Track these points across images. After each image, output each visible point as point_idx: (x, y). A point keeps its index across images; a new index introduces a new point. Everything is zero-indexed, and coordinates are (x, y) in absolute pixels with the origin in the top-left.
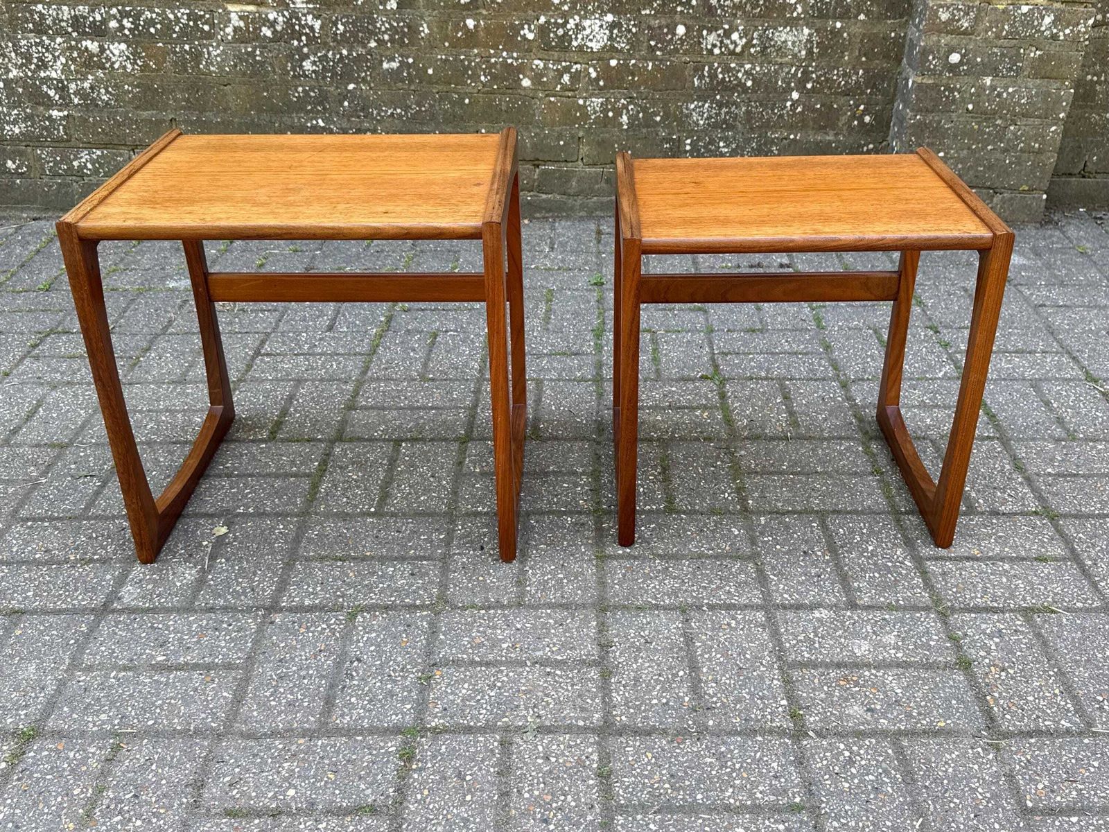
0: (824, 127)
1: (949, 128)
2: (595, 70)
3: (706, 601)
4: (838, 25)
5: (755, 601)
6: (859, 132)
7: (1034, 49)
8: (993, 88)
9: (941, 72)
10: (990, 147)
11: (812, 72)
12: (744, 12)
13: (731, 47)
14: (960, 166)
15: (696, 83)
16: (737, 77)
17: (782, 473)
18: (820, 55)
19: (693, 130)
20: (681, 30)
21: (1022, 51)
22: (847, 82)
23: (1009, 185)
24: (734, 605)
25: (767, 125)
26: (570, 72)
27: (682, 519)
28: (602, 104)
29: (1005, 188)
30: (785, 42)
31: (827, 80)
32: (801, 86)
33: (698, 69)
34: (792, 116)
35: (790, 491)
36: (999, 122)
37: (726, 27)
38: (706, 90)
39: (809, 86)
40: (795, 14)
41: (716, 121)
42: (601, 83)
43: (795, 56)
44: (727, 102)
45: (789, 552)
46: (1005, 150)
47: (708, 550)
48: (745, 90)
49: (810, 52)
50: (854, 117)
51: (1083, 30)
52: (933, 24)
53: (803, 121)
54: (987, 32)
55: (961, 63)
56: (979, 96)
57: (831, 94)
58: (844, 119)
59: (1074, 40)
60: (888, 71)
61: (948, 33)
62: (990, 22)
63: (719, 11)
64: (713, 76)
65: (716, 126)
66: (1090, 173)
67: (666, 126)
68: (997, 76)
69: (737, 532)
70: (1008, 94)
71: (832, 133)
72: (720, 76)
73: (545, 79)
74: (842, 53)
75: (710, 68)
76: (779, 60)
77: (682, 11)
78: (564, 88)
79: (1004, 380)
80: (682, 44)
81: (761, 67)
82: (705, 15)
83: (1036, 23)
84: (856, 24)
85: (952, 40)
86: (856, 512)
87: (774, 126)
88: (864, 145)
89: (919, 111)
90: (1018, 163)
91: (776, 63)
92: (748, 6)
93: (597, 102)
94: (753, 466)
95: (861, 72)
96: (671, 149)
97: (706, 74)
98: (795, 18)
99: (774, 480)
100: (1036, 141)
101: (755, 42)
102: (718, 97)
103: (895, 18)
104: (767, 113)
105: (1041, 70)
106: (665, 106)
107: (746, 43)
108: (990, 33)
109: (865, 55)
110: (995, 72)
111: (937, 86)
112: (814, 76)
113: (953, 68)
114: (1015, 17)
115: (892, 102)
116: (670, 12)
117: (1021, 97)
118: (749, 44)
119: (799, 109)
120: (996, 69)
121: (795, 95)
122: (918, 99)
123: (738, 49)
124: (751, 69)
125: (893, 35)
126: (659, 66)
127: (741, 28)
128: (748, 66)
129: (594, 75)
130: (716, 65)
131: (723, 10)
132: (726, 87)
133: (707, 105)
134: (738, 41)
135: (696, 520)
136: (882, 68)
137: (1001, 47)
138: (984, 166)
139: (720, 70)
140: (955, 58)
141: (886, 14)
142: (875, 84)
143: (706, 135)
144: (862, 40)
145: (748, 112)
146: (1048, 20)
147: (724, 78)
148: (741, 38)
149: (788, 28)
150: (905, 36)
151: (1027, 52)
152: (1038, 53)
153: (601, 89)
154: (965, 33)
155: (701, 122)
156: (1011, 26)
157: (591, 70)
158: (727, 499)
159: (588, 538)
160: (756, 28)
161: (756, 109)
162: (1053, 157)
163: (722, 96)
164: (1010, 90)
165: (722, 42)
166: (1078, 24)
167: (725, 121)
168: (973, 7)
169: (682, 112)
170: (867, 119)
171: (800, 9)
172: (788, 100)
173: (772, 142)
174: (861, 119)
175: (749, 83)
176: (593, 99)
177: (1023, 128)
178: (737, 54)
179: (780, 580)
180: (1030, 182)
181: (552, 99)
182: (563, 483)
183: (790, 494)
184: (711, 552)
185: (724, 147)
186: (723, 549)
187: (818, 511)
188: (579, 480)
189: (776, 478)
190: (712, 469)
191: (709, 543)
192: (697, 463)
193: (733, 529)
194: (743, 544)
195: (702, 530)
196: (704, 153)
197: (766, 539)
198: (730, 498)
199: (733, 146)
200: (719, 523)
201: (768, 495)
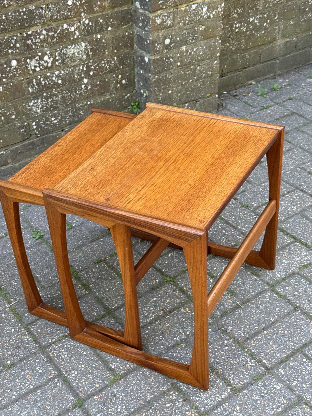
0: (104, 93)
1: (171, 78)
4: (99, 36)
6: (121, 90)
7: (201, 26)
8: (187, 51)
9: (162, 50)
10: (190, 81)
11: (91, 66)
12: (48, 43)
13: (45, 64)
14: (179, 95)
15: (31, 90)
16: (52, 80)
17: (259, 332)
18: (93, 55)
19: (35, 117)
20: (14, 63)
21: (196, 28)
22: (110, 66)
23: (202, 96)
25: (75, 101)
27: (246, 394)
29: (200, 98)
30: (74, 53)
31: (100, 67)
32: (87, 76)
33: (29, 82)
34: (86, 92)
35: (274, 343)
36: (192, 67)
37: (40, 54)
38: (37, 92)
39: (91, 73)
40: (76, 37)
41: (47, 108)
43: (80, 60)
44: (50, 95)
46: (197, 80)
47: (278, 408)
48: (58, 86)
49: (88, 55)
50: (117, 83)
51: (220, 10)
52: (154, 27)
53: (92, 93)
54: (179, 23)
55: (171, 43)
56: (182, 57)
57: (103, 74)
58: (112, 85)
59: (217, 16)
60: (128, 54)
61: (162, 29)
62: (180, 18)
63: (34, 46)
64: (39, 83)
65: (47, 110)
66: (225, 74)
67: (19, 120)
68: (188, 44)
69: (279, 388)
70: (194, 52)
71: (108, 94)
72: (43, 82)
74: (104, 51)
75: (36, 80)
76: (73, 64)
77: (12, 52)
79: (288, 218)
80: (17, 71)
81: (64, 71)
82: (26, 51)
83: (200, 13)
84: (107, 33)
85: (164, 32)
87: (78, 100)
88: (125, 95)
89: (156, 73)
90: (204, 84)
91: (72, 66)
92: (49, 39)
94: (242, 335)
95: (115, 58)
96: (25, 131)
97: (35, 84)
98: (76, 39)
99: (261, 340)
100: (209, 71)
101: (57, 58)
102: (45, 94)
103: (126, 25)
104: (73, 95)
105: (207, 36)
106: (16, 109)
107: (53, 60)
108: (181, 24)
109: (116, 49)
110: (186, 43)
111: (162, 58)
112: (93, 67)
113: (167, 47)
114: (191, 13)
115: (133, 69)
116: (5, 54)
117: (200, 52)
118: (55, 60)
119: (89, 87)
120: (187, 41)
121: (85, 81)
122: (154, 68)
123: (50, 65)
124: (59, 73)
125: (127, 34)
126: (6, 87)
127: (48, 52)
128: (57, 73)
130: (39, 77)
131: (36, 45)
132: (47, 88)
133: (39, 101)
134: (49, 60)
136: (125, 53)
137: (187, 29)
138: (190, 91)
139: (42, 79)
140: (167, 41)
141: (121, 24)
142: (123, 63)
143: (43, 117)
144: (113, 41)
145: (63, 97)
146: (205, 9)
147: (45, 83)
148: (49, 58)
149: (74, 46)
150: (133, 33)
151: (198, 28)
152: (203, 27)
154: (169, 27)
155: (39, 111)
156: (189, 17)
158: (252, 366)
160: (56, 51)
161: (67, 94)
162: (217, 76)
163: (47, 93)
164: (195, 50)
165: (39, 63)
166: (218, 8)
167: (52, 106)
168: (171, 13)
169: (26, 109)
170: (124, 82)
171: (77, 33)
172: (83, 84)
173: (80, 109)
174: (121, 83)
175: (60, 82)
177: (203, 66)
178: (49, 68)
180: (210, 91)
182: (166, 404)
183: (276, 345)
184: (280, 409)
185: (54, 120)
186: (284, 404)
187: (297, 350)
188: (171, 397)
189: (260, 337)
190: (227, 348)
191: (273, 403)
192: (216, 348)
193: (275, 386)
194: (288, 394)
195: (262, 396)
196: (44, 127)
197: (294, 384)
198: (253, 364)
199: (60, 118)
200: (265, 386)
201: (267, 352)
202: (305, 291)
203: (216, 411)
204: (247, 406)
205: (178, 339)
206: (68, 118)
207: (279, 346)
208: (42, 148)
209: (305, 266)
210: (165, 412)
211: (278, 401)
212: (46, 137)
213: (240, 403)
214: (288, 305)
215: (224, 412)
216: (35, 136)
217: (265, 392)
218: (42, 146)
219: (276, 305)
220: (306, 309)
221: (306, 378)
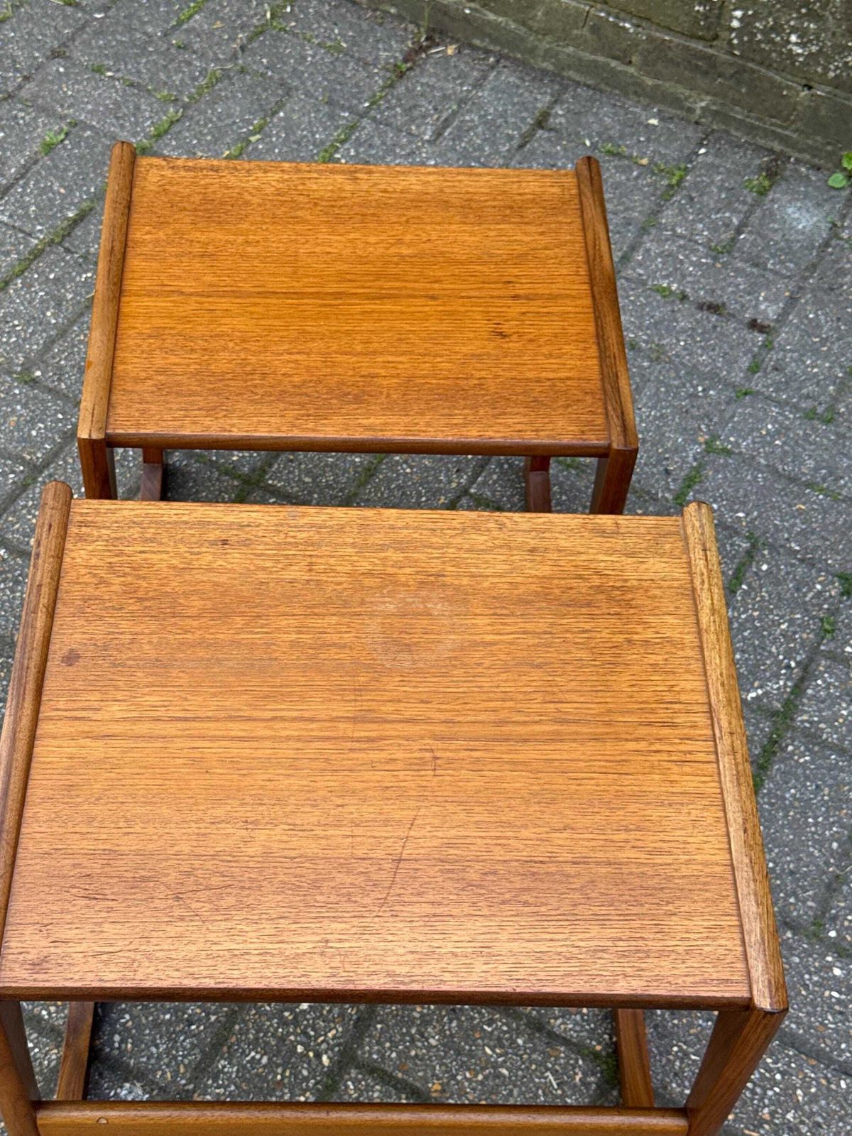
96: (706, 16)
143: (770, 14)
185: (796, 44)
196: (760, 42)
199: (814, 49)
206: (837, 67)
208: (730, 88)
212: (753, 71)
216: (725, 45)
218: (731, 83)
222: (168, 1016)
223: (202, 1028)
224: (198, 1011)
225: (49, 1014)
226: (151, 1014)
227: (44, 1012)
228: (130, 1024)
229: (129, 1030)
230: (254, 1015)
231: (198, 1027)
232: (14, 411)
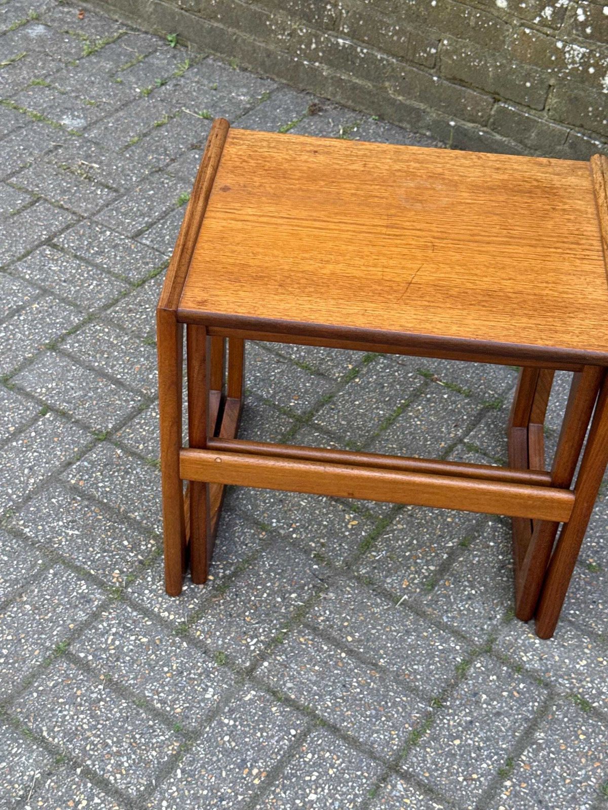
2: (585, 12)
3: (89, 762)
5: (132, 791)
17: (338, 644)
24: (107, 782)
26: (553, 6)
27: (179, 647)
28: (584, 55)
35: (318, 674)
42: (588, 30)
45: (227, 752)
47: (160, 701)
69: (208, 696)
73: (524, 5)
78: (543, 22)
86: (353, 742)
93: (578, 51)
94: (322, 618)
99: (320, 650)
129: (581, 18)
135: (190, 655)
153: (587, 37)
157: (580, 11)
158: (248, 646)
159: (74, 621)
176: (575, 47)
179: (181, 780)
181: (527, 31)
182: (127, 539)
183: (314, 678)
184: (159, 705)
186: (173, 709)
187: (316, 717)
188: (144, 543)
189: (325, 648)
190: (279, 600)
191: (170, 693)
192: (273, 584)
193: (210, 689)
194: (198, 714)
195: (182, 672)
197: (226, 721)
198: (252, 648)
200: (207, 673)
201: (292, 665)
202: (498, 714)
203: (129, 609)
204: (153, 653)
205: (274, 525)
207: (314, 684)
209: (584, 705)
210: (112, 541)
211: (177, 699)
213: (158, 642)
214: (439, 686)
215: (131, 621)
217: (192, 676)
219: (429, 664)
220: (441, 720)
221: (247, 740)
222: (205, 792)
223: (231, 804)
224: (229, 791)
225: (115, 779)
226: (193, 789)
227: (112, 778)
228: (176, 794)
229: (174, 799)
230: (272, 799)
231: (228, 803)
232: (138, 361)
